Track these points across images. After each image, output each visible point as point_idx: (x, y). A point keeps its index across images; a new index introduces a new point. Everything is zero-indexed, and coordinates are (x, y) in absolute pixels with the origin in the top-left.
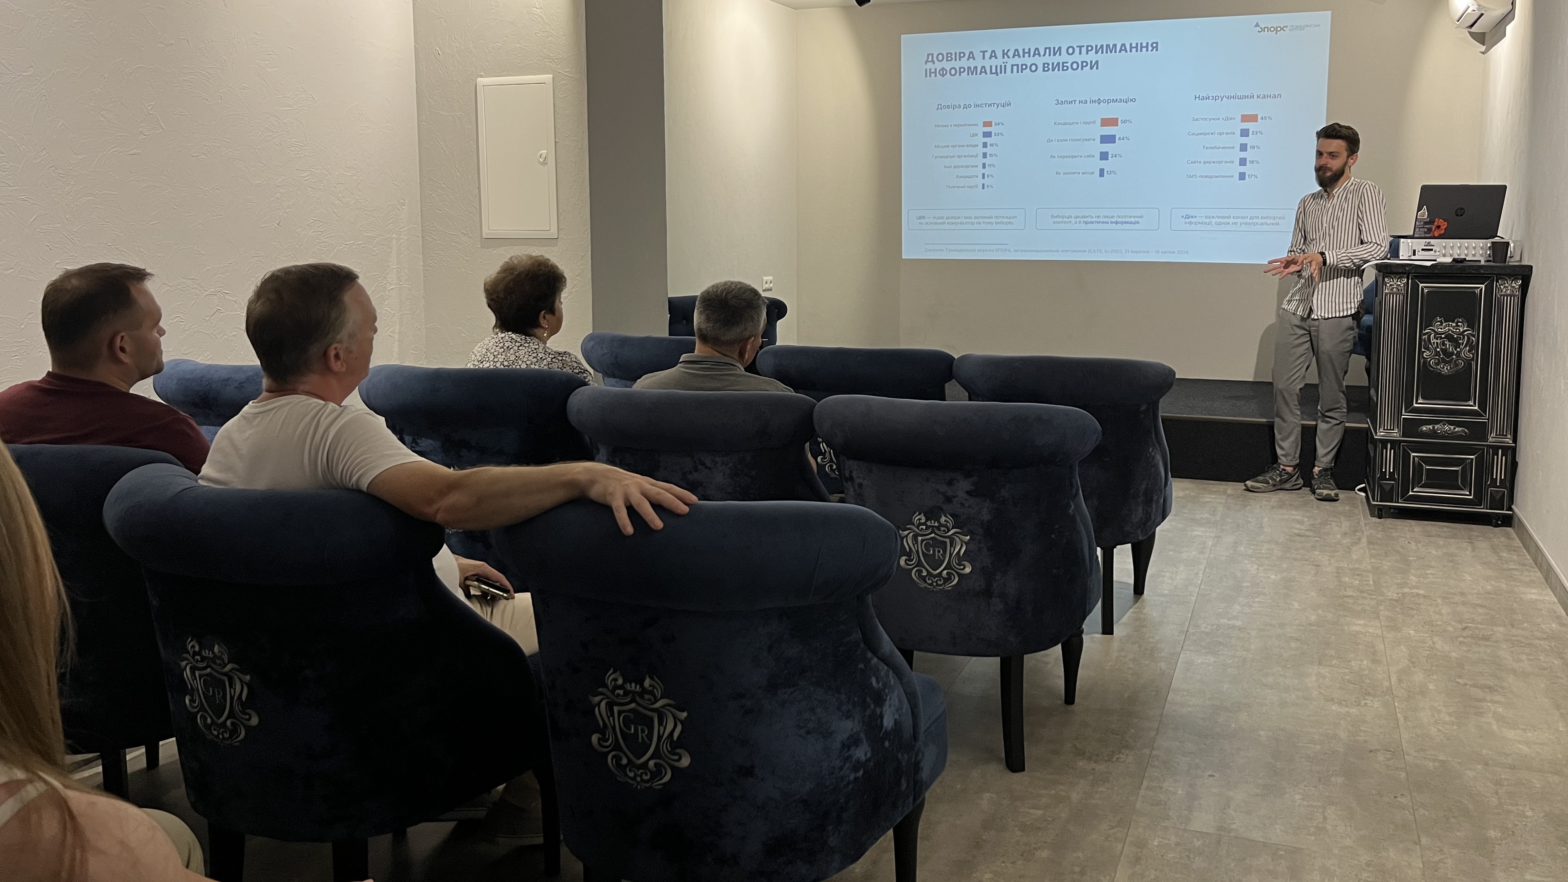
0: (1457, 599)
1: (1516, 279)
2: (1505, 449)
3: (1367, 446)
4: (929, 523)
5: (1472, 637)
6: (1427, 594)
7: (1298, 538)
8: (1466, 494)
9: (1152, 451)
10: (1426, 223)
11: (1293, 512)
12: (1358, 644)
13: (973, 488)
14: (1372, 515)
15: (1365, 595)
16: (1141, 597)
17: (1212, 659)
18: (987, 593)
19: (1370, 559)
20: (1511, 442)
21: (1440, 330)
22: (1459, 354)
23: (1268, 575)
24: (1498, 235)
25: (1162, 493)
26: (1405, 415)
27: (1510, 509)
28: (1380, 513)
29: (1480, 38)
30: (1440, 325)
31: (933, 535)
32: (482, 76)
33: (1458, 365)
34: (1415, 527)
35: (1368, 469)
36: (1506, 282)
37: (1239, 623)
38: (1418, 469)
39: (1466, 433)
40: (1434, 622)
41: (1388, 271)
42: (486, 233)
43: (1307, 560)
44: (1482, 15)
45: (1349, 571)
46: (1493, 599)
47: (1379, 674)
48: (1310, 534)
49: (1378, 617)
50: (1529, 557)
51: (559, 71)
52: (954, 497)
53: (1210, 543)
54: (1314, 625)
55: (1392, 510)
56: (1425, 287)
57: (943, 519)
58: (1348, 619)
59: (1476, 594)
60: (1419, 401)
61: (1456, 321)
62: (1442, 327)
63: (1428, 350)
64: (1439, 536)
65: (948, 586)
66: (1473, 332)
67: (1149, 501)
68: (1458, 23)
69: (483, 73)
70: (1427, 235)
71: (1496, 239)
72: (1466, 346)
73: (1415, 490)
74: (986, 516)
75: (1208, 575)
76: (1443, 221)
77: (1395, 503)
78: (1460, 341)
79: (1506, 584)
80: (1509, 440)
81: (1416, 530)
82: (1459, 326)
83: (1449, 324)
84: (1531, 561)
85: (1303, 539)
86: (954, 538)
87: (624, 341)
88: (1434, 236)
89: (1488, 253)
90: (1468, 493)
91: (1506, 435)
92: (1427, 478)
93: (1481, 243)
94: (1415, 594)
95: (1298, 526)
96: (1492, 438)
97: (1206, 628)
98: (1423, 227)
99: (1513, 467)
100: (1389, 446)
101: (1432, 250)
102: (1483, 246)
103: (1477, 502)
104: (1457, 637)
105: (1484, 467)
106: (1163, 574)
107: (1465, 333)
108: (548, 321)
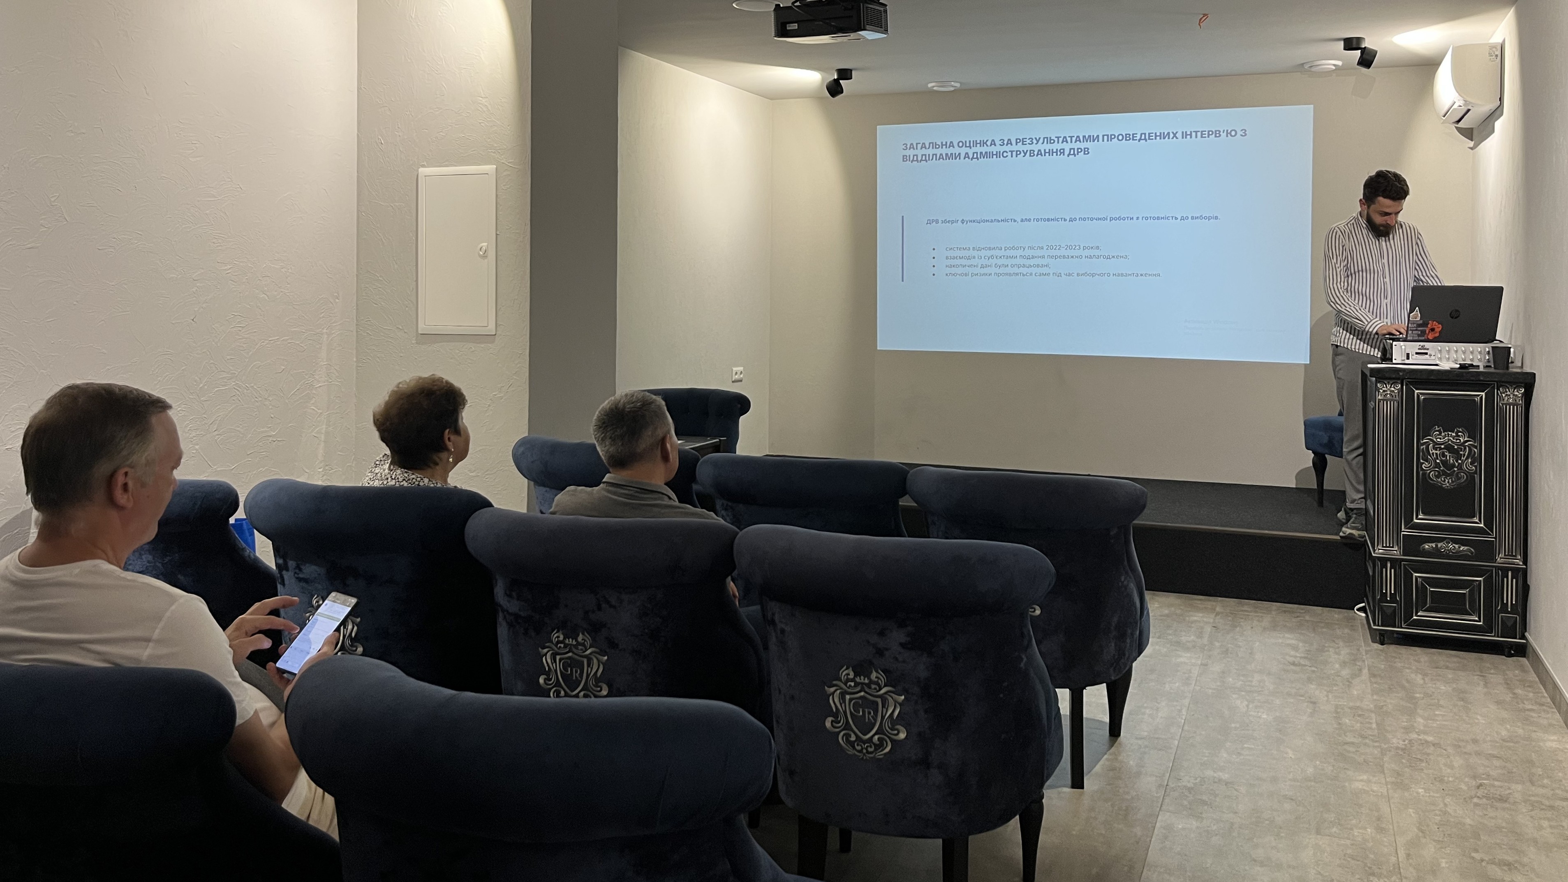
0: (1470, 748)
1: (1518, 387)
2: (1516, 572)
3: (1365, 564)
4: (858, 679)
5: (1488, 798)
6: (1437, 742)
7: (1292, 667)
8: (1474, 620)
9: (1125, 580)
10: (1419, 325)
11: (1287, 635)
12: (1361, 806)
13: (908, 639)
14: (1374, 641)
15: (1367, 741)
16: (1117, 740)
17: (1194, 824)
18: (925, 763)
19: (1372, 695)
20: (1521, 563)
21: (1438, 440)
22: (1460, 465)
23: (1260, 714)
24: (1497, 338)
25: (1136, 626)
26: (1405, 532)
27: (1523, 637)
28: (1382, 638)
29: (1468, 133)
30: (1438, 435)
31: (862, 694)
32: (423, 166)
33: (1460, 478)
34: (1421, 656)
35: (1367, 588)
36: (1507, 390)
37: (1225, 776)
38: (1421, 591)
39: (1472, 553)
40: (1446, 778)
41: (1380, 375)
42: (422, 328)
43: (1302, 696)
44: (1469, 110)
45: (1349, 710)
46: (1509, 748)
47: (1385, 846)
48: (1307, 663)
49: (1383, 772)
50: (1546, 695)
51: (503, 161)
52: (887, 649)
53: (1195, 671)
54: (1310, 781)
55: (1395, 635)
56: (1421, 394)
57: (874, 675)
58: (1349, 773)
59: (1491, 741)
60: (1420, 517)
61: (1456, 430)
62: (1440, 437)
63: (1427, 462)
64: (1447, 668)
65: (880, 754)
66: (1475, 443)
67: (1122, 636)
68: (1444, 118)
69: (425, 163)
70: (1421, 338)
71: (1495, 344)
72: (1467, 458)
73: (1419, 614)
74: (923, 672)
75: (1192, 713)
76: (1437, 324)
77: (1398, 627)
78: (1461, 453)
79: (1523, 729)
80: (1518, 562)
81: (1422, 660)
82: (1459, 436)
83: (1448, 434)
84: (1549, 700)
85: (1297, 669)
86: (886, 699)
87: (556, 448)
88: (1428, 338)
89: (1487, 358)
90: (1477, 619)
91: (1515, 556)
92: (1432, 602)
93: (1479, 347)
94: (1423, 742)
95: (1293, 653)
96: (1501, 558)
97: (1189, 782)
98: (1416, 330)
99: (1524, 591)
100: (1389, 565)
101: (1426, 354)
102: (1481, 351)
103: (1487, 628)
104: (1472, 798)
105: (1493, 591)
106: (1143, 710)
107: (1466, 444)
108: (454, 444)
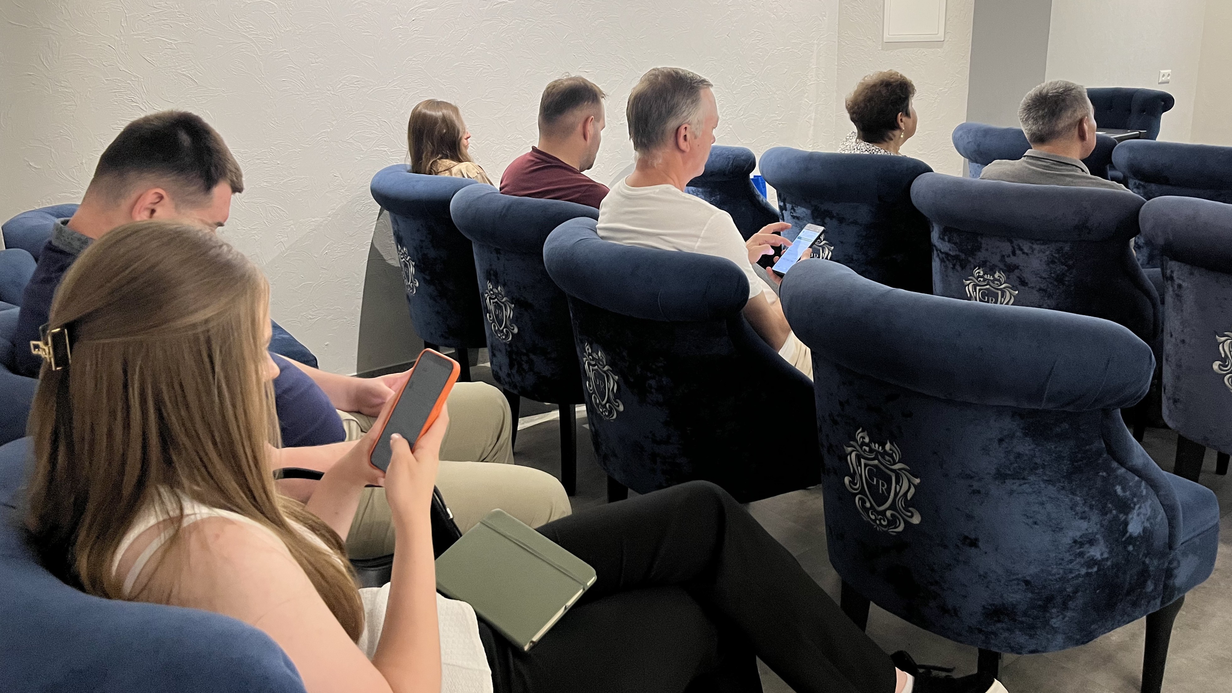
42: (887, 37)
87: (987, 132)
108: (904, 124)
